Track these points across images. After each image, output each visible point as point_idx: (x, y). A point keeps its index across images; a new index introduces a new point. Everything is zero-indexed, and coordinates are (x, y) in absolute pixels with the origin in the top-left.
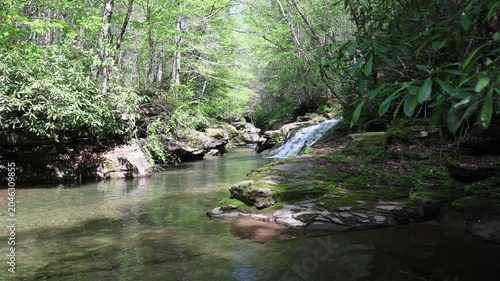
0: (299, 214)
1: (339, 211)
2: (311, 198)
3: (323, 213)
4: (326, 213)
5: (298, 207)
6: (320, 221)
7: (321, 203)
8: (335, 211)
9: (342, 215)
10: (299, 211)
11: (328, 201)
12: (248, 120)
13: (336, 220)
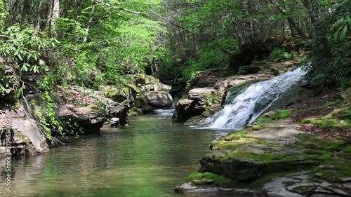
0: (293, 186)
1: (342, 182)
2: (304, 169)
3: (322, 185)
4: (325, 184)
5: (290, 180)
6: (320, 193)
7: (318, 174)
8: (335, 182)
9: (346, 185)
10: (293, 183)
11: (326, 171)
12: (148, 72)
13: (340, 191)
